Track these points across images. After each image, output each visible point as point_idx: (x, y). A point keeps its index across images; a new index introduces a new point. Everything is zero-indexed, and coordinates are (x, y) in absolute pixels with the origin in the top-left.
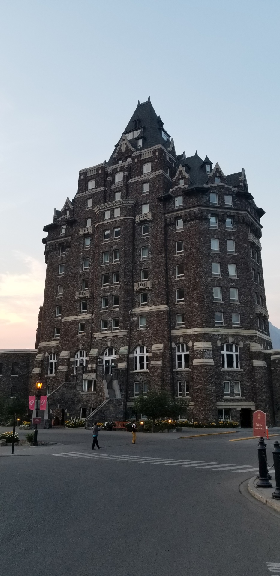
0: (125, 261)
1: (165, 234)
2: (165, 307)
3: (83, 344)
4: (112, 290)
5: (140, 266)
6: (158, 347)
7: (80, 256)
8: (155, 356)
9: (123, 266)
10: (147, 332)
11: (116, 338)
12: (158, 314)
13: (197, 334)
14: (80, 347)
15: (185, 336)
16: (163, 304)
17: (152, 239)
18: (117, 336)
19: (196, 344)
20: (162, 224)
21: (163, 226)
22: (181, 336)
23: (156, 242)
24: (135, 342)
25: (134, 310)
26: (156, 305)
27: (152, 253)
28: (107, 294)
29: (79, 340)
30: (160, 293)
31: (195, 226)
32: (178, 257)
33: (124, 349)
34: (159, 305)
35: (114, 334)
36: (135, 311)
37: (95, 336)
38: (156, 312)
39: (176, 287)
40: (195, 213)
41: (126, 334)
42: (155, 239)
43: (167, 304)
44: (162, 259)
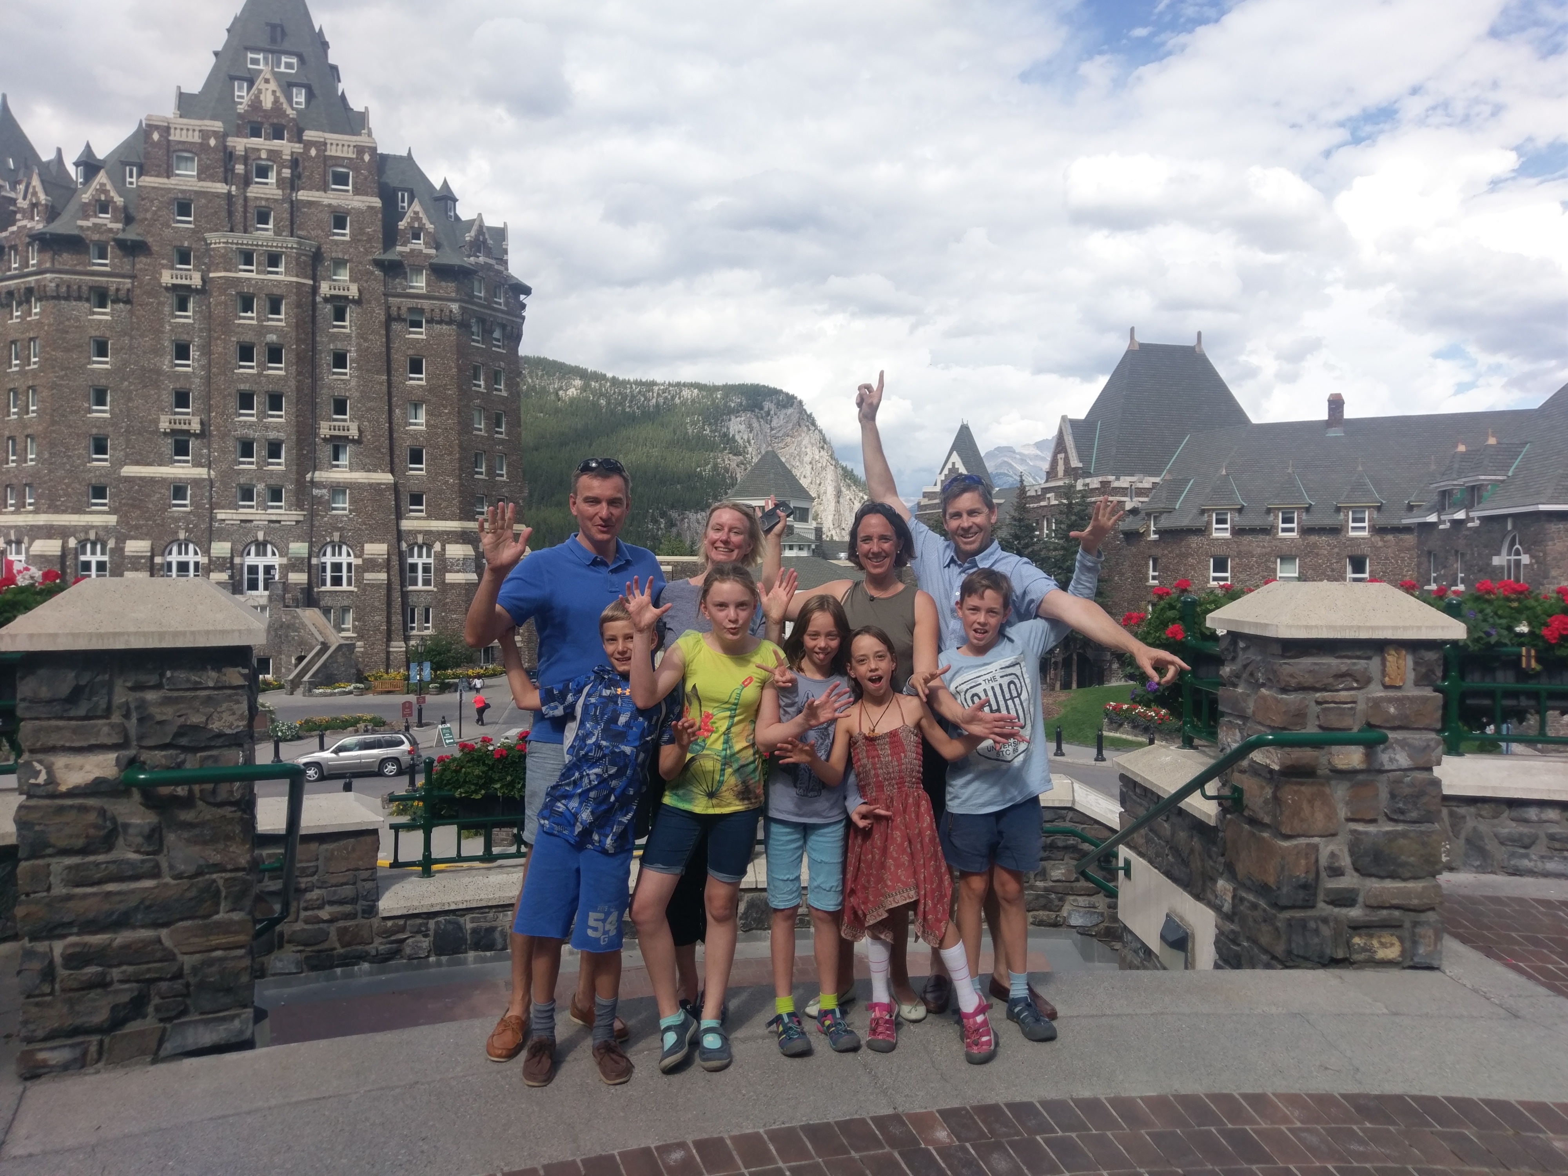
0: (299, 373)
1: (388, 336)
2: (387, 478)
3: (187, 530)
4: (267, 427)
5: (331, 388)
6: (377, 549)
7: (163, 332)
8: (370, 565)
9: (293, 383)
10: (350, 519)
11: (277, 525)
12: (376, 488)
13: (451, 532)
14: (182, 535)
15: (427, 533)
16: (383, 471)
17: (357, 338)
18: (279, 522)
19: (448, 547)
20: (380, 314)
21: (383, 318)
22: (420, 532)
23: (368, 348)
24: (324, 537)
25: (317, 474)
26: (369, 471)
27: (356, 369)
28: (251, 434)
29: (176, 520)
30: (378, 449)
31: (450, 335)
32: (412, 386)
33: (299, 548)
34: (375, 471)
35: (274, 518)
36: (320, 476)
37: (219, 517)
38: (371, 485)
39: (408, 443)
40: (451, 311)
41: (301, 518)
42: (366, 340)
43: (392, 472)
44: (381, 384)
